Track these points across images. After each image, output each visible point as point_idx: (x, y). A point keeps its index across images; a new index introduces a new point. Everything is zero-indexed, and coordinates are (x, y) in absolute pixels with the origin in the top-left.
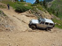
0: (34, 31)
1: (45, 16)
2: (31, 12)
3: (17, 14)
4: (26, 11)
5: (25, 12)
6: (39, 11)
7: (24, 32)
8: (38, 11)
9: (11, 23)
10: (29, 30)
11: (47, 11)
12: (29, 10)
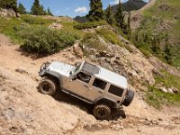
0: (104, 127)
1: (130, 65)
2: (81, 53)
3: (28, 60)
4: (63, 48)
5: (57, 51)
6: (110, 47)
7: (68, 131)
8: (106, 48)
9: (19, 100)
10: (86, 123)
11: (133, 47)
12: (73, 43)
